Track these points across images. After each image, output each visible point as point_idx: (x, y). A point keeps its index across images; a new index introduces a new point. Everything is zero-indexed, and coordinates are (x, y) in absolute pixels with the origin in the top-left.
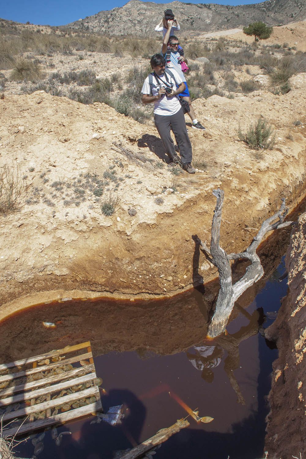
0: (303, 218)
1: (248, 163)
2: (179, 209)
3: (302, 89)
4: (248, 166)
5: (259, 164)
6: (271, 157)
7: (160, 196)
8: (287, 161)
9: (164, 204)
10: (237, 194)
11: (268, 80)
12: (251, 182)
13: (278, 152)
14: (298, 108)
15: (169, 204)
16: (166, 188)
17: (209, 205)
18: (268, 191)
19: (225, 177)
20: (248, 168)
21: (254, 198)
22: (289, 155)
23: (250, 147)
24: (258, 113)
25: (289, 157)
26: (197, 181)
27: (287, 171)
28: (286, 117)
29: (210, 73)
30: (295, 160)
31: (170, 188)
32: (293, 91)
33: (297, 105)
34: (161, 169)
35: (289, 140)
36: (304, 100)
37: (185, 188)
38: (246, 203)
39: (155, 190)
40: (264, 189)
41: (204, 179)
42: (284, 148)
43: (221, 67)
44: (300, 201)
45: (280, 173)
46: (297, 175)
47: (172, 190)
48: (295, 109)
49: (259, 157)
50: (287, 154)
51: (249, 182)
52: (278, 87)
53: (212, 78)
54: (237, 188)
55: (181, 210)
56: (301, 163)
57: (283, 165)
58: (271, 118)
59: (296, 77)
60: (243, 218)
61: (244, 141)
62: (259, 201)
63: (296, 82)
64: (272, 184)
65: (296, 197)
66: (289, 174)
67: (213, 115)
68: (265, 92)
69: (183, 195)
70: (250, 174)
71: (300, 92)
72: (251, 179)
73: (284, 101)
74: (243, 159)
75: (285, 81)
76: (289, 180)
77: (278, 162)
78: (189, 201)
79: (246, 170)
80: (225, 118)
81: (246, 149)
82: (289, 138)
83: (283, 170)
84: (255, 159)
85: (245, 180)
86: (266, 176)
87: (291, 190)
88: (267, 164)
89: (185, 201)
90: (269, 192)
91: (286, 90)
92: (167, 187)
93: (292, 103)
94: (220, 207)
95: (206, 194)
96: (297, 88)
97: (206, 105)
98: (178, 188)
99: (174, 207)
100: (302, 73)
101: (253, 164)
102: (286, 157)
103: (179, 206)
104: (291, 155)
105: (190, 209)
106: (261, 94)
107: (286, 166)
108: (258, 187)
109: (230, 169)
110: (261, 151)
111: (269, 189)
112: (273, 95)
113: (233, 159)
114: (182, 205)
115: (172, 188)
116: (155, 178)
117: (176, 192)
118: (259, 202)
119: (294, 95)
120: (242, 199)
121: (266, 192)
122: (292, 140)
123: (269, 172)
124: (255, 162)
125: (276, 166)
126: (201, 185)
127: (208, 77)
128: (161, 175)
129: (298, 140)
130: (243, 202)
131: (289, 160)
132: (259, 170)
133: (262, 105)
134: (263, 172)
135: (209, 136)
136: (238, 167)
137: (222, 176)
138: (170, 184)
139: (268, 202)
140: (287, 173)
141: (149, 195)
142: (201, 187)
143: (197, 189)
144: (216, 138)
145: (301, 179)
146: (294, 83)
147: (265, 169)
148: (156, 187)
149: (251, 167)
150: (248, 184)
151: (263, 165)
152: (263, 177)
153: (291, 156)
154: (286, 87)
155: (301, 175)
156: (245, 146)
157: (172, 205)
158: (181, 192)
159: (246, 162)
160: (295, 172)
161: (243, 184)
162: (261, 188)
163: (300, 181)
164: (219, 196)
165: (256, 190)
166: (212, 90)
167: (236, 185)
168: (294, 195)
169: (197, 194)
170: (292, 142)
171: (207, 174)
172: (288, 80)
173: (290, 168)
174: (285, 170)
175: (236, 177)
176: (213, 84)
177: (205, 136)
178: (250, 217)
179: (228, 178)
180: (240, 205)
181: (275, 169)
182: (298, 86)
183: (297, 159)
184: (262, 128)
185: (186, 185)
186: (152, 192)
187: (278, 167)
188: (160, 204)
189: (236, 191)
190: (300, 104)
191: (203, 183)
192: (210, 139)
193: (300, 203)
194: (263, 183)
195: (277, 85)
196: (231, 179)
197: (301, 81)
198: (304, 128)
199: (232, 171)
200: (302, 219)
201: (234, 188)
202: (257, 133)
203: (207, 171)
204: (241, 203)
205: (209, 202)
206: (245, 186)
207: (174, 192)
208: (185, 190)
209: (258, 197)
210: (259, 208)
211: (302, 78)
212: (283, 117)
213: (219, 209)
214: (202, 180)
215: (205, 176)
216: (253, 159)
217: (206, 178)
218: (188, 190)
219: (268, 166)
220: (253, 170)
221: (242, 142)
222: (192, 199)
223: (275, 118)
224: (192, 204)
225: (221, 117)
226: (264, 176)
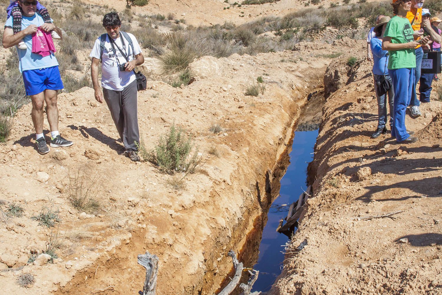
0: (288, 289)
1: (165, 198)
2: (65, 289)
3: (209, 78)
4: (166, 202)
5: (180, 198)
6: (195, 185)
7: (26, 269)
8: (217, 189)
9: (36, 284)
10: (157, 251)
11: (159, 65)
12: (175, 228)
13: (203, 176)
14: (211, 106)
15: (44, 283)
16: (36, 253)
17: (115, 276)
18: (201, 240)
19: (134, 223)
20: (166, 206)
21: (182, 254)
22: (219, 180)
23: (161, 170)
24: (157, 115)
25: (220, 182)
26: (88, 234)
27: (220, 204)
28: (197, 120)
29: (71, 53)
30: (228, 186)
31: (43, 252)
32: (198, 82)
33: (209, 103)
34: (18, 216)
35: (213, 156)
36: (216, 95)
37: (70, 251)
38: (172, 265)
39: (16, 258)
40: (194, 238)
41: (100, 230)
42: (210, 169)
43: (87, 43)
44: (241, 248)
45: (211, 208)
46: (235, 210)
47: (48, 256)
48: (207, 108)
49: (178, 186)
50: (217, 178)
51: (172, 228)
52: (176, 76)
53: (75, 61)
54: (156, 241)
55: (68, 292)
56: (235, 190)
57: (214, 195)
58: (177, 122)
59: (199, 62)
60: (170, 291)
61: (150, 161)
62: (191, 258)
63: (200, 69)
64: (205, 228)
65: (235, 244)
66: (224, 210)
67: (91, 119)
68: (161, 83)
69: (69, 263)
70: (171, 215)
71: (209, 83)
72: (174, 223)
73: (190, 96)
74: (155, 191)
75: (184, 67)
76: (224, 218)
77: (205, 191)
78: (82, 273)
79: (164, 209)
80: (111, 124)
81: (156, 174)
82: (213, 152)
83: (214, 204)
84: (174, 190)
85: (166, 226)
86: (194, 215)
87: (230, 234)
88: (192, 198)
89: (74, 273)
90: (202, 242)
91: (188, 79)
92: (38, 251)
93: (201, 99)
94: (153, 285)
95: (109, 258)
96: (202, 78)
97: (77, 104)
98: (58, 251)
99: (56, 288)
100: (206, 57)
101: (172, 197)
102: (215, 183)
103: (63, 284)
104: (221, 179)
105: (83, 287)
106: (154, 86)
107: (217, 197)
108: (185, 234)
109: (139, 210)
110: (179, 176)
111: (202, 236)
112: (171, 88)
113: (140, 191)
114: (69, 283)
115: (47, 252)
116: (12, 236)
117: (55, 260)
118: (191, 261)
119: (201, 88)
120: (166, 258)
121: (197, 242)
122: (217, 156)
123: (197, 208)
124: (174, 195)
125: (204, 198)
126: (97, 241)
127: (69, 58)
128: (21, 228)
129: (226, 154)
130: (167, 263)
131: (219, 187)
132: (183, 206)
133: (160, 103)
134: (188, 210)
135: (95, 156)
136: (150, 206)
137: (130, 222)
138: (42, 245)
139: (202, 258)
140: (221, 207)
141: (5, 271)
142: (100, 247)
143: (92, 250)
144: (106, 158)
145: (239, 215)
146: (198, 70)
147: (190, 204)
148: (15, 252)
149: (171, 204)
150: (170, 231)
151: (187, 198)
152: (190, 218)
153: (221, 181)
154: (188, 76)
155: (238, 209)
156: (153, 169)
157: (51, 284)
158: (64, 258)
159: (161, 195)
160: (231, 205)
161: (163, 232)
162: (190, 235)
163: (238, 219)
164: (151, 265)
165: (183, 240)
166: (79, 80)
167: (154, 236)
168: (233, 241)
169: (95, 259)
170: (218, 159)
171: (102, 221)
172: (188, 65)
173: (223, 199)
174: (216, 203)
175: (152, 222)
176: (78, 69)
177: (88, 155)
178: (180, 287)
179: (140, 225)
180: (163, 269)
181: (204, 203)
182: (203, 75)
183: (230, 184)
184: (178, 141)
185: (71, 244)
186: (10, 264)
187: (208, 199)
188: (29, 285)
189: (156, 246)
190: (212, 100)
191: (101, 237)
192: (98, 161)
193: (240, 251)
194: (191, 227)
195: (173, 73)
196: (144, 226)
197: (206, 68)
198: (227, 137)
199: (144, 212)
200: (286, 291)
201: (151, 241)
202: (170, 148)
203: (100, 215)
204: (164, 265)
205: (115, 270)
206: (166, 235)
207: (52, 259)
208: (70, 254)
209: (188, 251)
210: (192, 271)
211: (208, 63)
212: (194, 120)
213: (152, 288)
214: (97, 233)
215: (99, 224)
216: (170, 190)
217: (103, 229)
218: (77, 253)
219: (194, 199)
220: (173, 207)
221: (148, 163)
222: (86, 269)
223: (183, 123)
224: (86, 277)
225: (105, 122)
226: (191, 216)
